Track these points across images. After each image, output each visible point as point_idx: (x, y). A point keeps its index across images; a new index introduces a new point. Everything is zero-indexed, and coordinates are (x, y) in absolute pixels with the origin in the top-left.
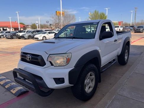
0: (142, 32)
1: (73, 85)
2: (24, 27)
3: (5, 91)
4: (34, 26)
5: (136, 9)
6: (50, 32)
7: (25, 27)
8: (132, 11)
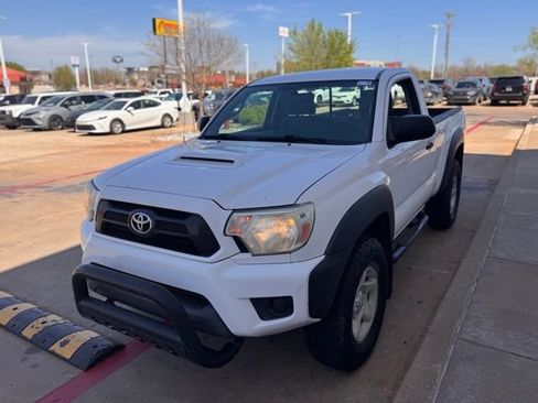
0: (474, 104)
1: (319, 320)
2: (23, 79)
3: (28, 352)
4: (63, 78)
5: (449, 16)
6: (138, 102)
7: (25, 81)
8: (436, 26)
